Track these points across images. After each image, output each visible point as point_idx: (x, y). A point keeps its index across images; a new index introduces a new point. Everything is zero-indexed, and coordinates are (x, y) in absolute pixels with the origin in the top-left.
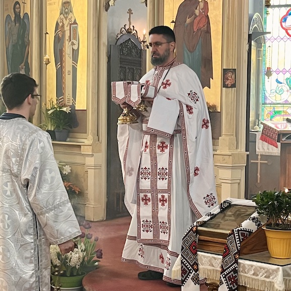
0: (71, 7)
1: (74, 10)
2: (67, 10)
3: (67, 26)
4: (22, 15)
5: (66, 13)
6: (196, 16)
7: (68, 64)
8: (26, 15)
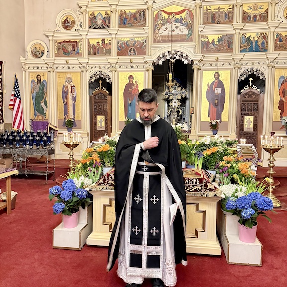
7: (71, 102)
8: (44, 81)
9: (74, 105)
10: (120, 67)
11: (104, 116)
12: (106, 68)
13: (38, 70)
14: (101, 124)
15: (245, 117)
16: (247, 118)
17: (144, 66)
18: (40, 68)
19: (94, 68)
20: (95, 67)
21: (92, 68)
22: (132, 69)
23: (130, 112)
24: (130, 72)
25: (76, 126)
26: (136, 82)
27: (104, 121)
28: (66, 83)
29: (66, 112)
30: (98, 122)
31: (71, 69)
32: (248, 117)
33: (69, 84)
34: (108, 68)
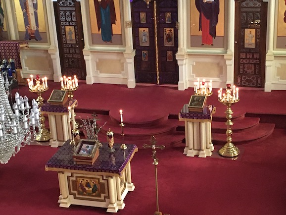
9: (36, 14)
11: (73, 27)
14: (71, 37)
15: (246, 29)
16: (247, 31)
23: (104, 23)
25: (41, 39)
27: (74, 33)
29: (27, 22)
30: (67, 34)
32: (249, 30)
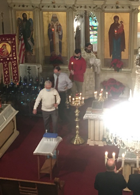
0: (57, 19)
1: (59, 20)
2: (55, 20)
3: (56, 26)
4: (28, 19)
5: (55, 21)
6: (118, 29)
7: (57, 40)
8: (30, 19)
9: (60, 44)
10: (105, 7)
12: (92, 8)
13: (23, 8)
17: (129, 7)
18: (25, 7)
19: (79, 7)
20: (81, 7)
21: (78, 7)
22: (118, 10)
24: (116, 12)
26: (122, 22)
28: (52, 22)
29: (52, 49)
31: (56, 8)
33: (55, 23)
34: (94, 8)
